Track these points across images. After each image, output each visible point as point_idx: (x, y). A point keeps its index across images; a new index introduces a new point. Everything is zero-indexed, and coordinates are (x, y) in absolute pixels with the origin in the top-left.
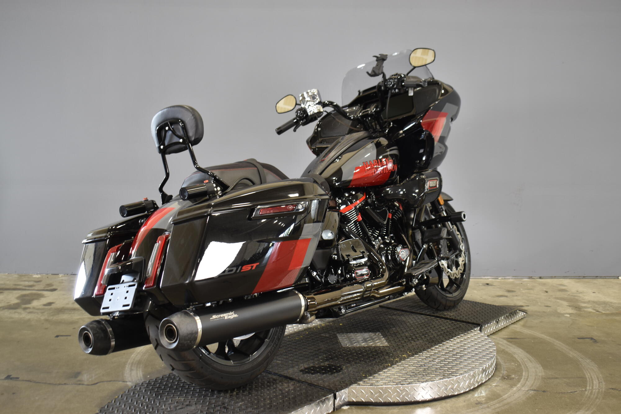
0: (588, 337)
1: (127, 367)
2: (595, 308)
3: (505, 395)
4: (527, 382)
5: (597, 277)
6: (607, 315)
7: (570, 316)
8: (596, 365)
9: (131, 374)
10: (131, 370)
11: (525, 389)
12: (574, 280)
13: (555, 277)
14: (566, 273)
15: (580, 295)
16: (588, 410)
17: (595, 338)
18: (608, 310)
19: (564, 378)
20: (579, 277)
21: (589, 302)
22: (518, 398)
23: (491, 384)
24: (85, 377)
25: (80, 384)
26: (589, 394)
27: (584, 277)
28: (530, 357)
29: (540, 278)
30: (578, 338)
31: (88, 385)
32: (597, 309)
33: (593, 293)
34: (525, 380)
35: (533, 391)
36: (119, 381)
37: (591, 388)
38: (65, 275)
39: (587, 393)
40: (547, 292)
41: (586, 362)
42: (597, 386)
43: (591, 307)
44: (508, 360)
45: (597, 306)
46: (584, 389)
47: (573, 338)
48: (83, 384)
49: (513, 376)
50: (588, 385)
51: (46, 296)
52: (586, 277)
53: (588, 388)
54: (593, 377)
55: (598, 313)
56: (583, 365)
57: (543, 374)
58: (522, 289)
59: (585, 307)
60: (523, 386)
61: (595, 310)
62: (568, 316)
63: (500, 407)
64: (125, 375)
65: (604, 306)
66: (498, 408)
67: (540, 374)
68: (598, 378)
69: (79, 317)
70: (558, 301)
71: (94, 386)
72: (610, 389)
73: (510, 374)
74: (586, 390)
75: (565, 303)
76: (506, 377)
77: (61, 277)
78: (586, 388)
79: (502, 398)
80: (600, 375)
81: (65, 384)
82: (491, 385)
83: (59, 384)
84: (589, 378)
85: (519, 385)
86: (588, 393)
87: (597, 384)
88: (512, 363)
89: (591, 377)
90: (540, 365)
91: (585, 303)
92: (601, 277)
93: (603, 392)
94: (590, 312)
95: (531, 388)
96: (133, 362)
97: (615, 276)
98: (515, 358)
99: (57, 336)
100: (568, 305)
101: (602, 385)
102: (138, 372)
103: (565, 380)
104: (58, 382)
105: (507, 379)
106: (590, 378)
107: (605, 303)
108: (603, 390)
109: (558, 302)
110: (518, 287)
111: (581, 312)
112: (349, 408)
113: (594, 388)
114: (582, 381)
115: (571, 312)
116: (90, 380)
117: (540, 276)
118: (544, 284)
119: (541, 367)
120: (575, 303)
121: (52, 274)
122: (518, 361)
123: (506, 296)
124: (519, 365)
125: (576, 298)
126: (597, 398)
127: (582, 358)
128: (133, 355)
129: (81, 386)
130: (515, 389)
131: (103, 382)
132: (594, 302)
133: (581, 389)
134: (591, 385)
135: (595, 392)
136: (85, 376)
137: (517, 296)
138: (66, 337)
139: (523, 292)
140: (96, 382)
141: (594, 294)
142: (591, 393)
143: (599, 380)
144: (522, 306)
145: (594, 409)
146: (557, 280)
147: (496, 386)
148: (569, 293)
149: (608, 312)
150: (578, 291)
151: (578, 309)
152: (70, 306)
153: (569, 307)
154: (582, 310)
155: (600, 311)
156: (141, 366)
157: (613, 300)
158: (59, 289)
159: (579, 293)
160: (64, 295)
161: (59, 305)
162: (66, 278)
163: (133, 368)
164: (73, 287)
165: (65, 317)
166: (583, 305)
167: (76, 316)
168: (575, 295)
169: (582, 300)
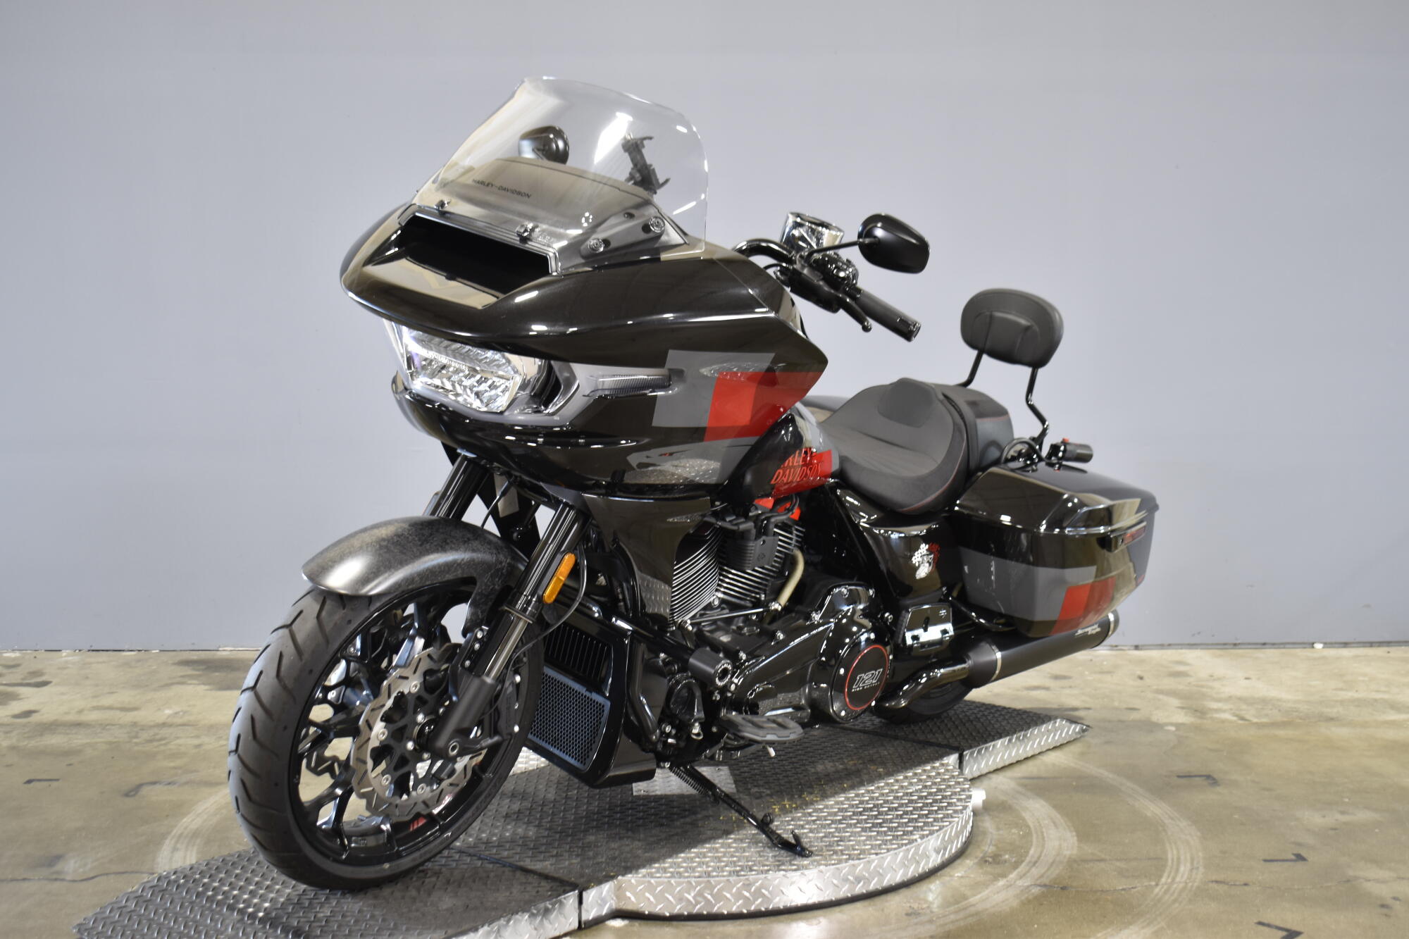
0: (1202, 774)
1: (168, 845)
2: (1238, 713)
3: (975, 895)
4: (1033, 869)
5: (1264, 644)
6: (1260, 726)
7: (1177, 730)
8: (1199, 834)
9: (171, 858)
10: (175, 849)
11: (1026, 882)
12: (1211, 651)
13: (1170, 645)
14: (1194, 635)
15: (1216, 685)
16: (1148, 925)
17: (1215, 776)
18: (1267, 715)
19: (1117, 860)
20: (1225, 644)
21: (1229, 699)
22: (1003, 902)
23: (952, 873)
24: (71, 866)
25: (56, 880)
26: (1161, 894)
27: (1235, 645)
28: (1059, 816)
29: (1137, 647)
30: (1179, 777)
31: (74, 881)
32: (1243, 713)
33: (1247, 679)
34: (1031, 865)
35: (1039, 888)
36: (142, 873)
37: (1169, 880)
38: (75, 651)
39: (1157, 890)
40: (1141, 678)
41: (1178, 826)
42: (1186, 876)
43: (1231, 709)
44: (1006, 824)
45: (1244, 707)
46: (1153, 883)
47: (1166, 776)
48: (63, 880)
49: (1007, 856)
50: (1166, 875)
51: (21, 697)
52: (1239, 644)
53: (1163, 880)
54: (1182, 858)
55: (1240, 722)
56: (1169, 833)
57: (1075, 852)
58: (1087, 673)
59: (1217, 711)
60: (1021, 878)
61: (1237, 716)
62: (1173, 729)
63: (957, 921)
64: (159, 860)
65: (1260, 707)
66: (952, 922)
67: (1067, 853)
68: (1192, 860)
69: (86, 740)
70: (1161, 697)
71: (85, 882)
72: (1212, 882)
73: (1002, 853)
74: (1157, 885)
75: (1175, 702)
76: (990, 860)
77: (66, 656)
78: (1159, 880)
79: (966, 902)
80: (1200, 854)
81: (24, 879)
82: (951, 876)
83: (12, 880)
84: (1173, 860)
85: (1013, 876)
86: (1160, 890)
87: (1187, 873)
88: (1014, 831)
89: (1179, 859)
90: (1074, 833)
91: (1219, 700)
92: (1273, 644)
93: (1194, 888)
94: (1223, 721)
95: (1038, 882)
96: (182, 834)
97: (1306, 641)
98: (1024, 820)
99: (29, 782)
100: (1179, 705)
101: (1197, 874)
102: (188, 853)
103: (1118, 864)
104: (10, 877)
105: (990, 863)
106: (1175, 860)
107: (1265, 701)
108: (1196, 884)
109: (1159, 700)
110: (1080, 668)
111: (1205, 721)
112: (626, 926)
113: (1178, 879)
114: (1157, 865)
115: (1180, 721)
116: (81, 870)
117: (1136, 644)
118: (1141, 661)
119: (1075, 838)
120: (1194, 702)
121: (47, 651)
122: (1028, 827)
123: (1047, 689)
124: (1029, 834)
125: (1204, 690)
126: (1175, 901)
127: (1172, 819)
128: (185, 820)
129: (57, 884)
130: (1002, 882)
131: (107, 874)
132: (1240, 699)
133: (1146, 884)
134: (1172, 874)
135: (1176, 888)
136: (72, 862)
137: (1070, 687)
138: (48, 783)
139: (1090, 678)
140: (92, 875)
141: (1247, 681)
142: (1166, 892)
143: (1192, 863)
144: (1075, 709)
145: (1163, 924)
146: (1174, 651)
147: (962, 877)
148: (1190, 680)
149: (1265, 720)
150: (1212, 676)
151: (1199, 714)
152: (72, 717)
153: (1180, 710)
154: (1208, 716)
155: (1247, 717)
156: (198, 841)
157: (1284, 695)
158: (55, 681)
159: (1214, 680)
160: (63, 694)
161: (47, 715)
162: (76, 658)
163: (179, 846)
164: (87, 678)
165: (55, 740)
166: (1215, 705)
167: (79, 739)
168: (1203, 683)
169: (1215, 696)
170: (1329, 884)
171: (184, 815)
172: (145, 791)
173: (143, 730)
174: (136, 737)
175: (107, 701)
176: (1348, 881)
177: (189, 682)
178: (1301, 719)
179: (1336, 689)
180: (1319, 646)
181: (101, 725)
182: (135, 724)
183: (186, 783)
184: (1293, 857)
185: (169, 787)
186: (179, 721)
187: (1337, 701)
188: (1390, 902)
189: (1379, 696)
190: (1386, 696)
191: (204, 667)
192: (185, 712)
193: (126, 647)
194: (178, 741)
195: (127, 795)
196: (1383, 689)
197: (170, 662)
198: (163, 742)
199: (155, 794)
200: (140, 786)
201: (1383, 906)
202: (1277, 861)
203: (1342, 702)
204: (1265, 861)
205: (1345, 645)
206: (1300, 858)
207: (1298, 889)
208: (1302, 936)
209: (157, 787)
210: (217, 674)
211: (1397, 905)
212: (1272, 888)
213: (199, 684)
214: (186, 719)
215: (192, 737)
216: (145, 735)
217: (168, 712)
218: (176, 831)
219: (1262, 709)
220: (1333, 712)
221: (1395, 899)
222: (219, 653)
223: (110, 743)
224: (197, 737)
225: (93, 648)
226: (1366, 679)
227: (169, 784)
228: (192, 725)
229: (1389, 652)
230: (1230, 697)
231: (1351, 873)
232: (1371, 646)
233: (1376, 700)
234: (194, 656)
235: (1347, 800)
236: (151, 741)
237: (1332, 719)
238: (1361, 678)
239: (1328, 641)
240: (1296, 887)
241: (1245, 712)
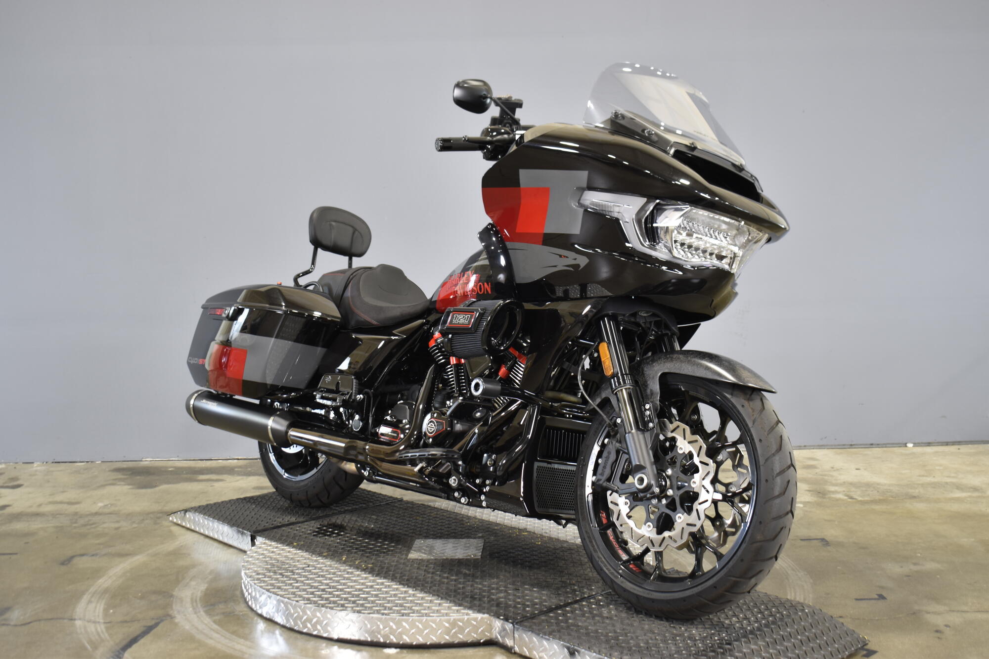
0: (818, 538)
1: (86, 598)
2: (848, 493)
5: (872, 444)
6: (863, 503)
8: (811, 581)
9: (86, 608)
10: (90, 602)
12: (834, 450)
14: (822, 439)
15: (835, 474)
17: (826, 539)
18: (869, 495)
20: (844, 445)
21: (844, 484)
24: (15, 615)
25: (3, 625)
27: (851, 445)
30: (802, 540)
31: (16, 626)
32: (852, 494)
33: (857, 469)
36: (64, 619)
38: (43, 463)
41: (797, 575)
43: (844, 491)
45: (853, 489)
48: (8, 625)
51: (1, 495)
52: (854, 445)
55: (849, 500)
56: (791, 581)
59: (834, 492)
61: (847, 496)
62: (801, 505)
64: (78, 610)
65: (864, 489)
69: (40, 526)
71: (23, 627)
75: (805, 487)
77: (36, 467)
80: (811, 596)
91: (836, 485)
92: (878, 444)
94: (837, 500)
96: (96, 591)
97: (901, 442)
100: (808, 489)
102: (98, 605)
107: (868, 485)
111: (825, 500)
112: (397, 653)
115: (807, 500)
116: (22, 618)
120: (818, 487)
121: (24, 463)
125: (826, 478)
128: (100, 581)
129: (4, 628)
131: (40, 620)
132: (851, 484)
136: (16, 612)
138: (9, 556)
140: (29, 621)
141: (858, 471)
146: (808, 450)
148: (817, 471)
149: (866, 498)
150: (833, 468)
151: (821, 495)
152: (34, 509)
153: (807, 492)
154: (827, 496)
155: (855, 497)
156: (107, 596)
157: (882, 481)
158: (26, 484)
159: (834, 471)
160: (30, 493)
161: (16, 509)
162: (43, 468)
163: (93, 599)
164: (48, 482)
165: (19, 526)
166: (832, 489)
167: (35, 525)
168: (826, 473)
169: (834, 482)
170: (901, 616)
171: (100, 577)
172: (76, 561)
173: (81, 517)
174: (76, 523)
175: (59, 498)
176: (914, 613)
177: (118, 483)
178: (892, 497)
179: (920, 476)
180: (910, 445)
181: (53, 514)
182: (76, 514)
183: (105, 555)
184: (876, 597)
185: (94, 558)
186: (106, 510)
187: (919, 484)
188: (942, 628)
189: (949, 480)
190: (954, 480)
191: (130, 473)
192: (112, 505)
193: (78, 460)
194: (105, 525)
195: (63, 564)
196: (953, 475)
197: (107, 470)
198: (93, 526)
199: (82, 563)
200: (72, 557)
201: (937, 631)
202: (865, 599)
203: (922, 485)
204: (857, 599)
205: (929, 444)
206: (881, 597)
207: (878, 620)
208: (877, 654)
209: (85, 558)
210: (138, 477)
211: (947, 631)
212: (858, 619)
213: (125, 485)
214: (113, 509)
215: (114, 522)
216: (82, 521)
217: (100, 504)
218: (92, 589)
219: (866, 490)
220: (915, 492)
221: (946, 626)
222: (142, 463)
223: (57, 527)
224: (118, 522)
225: (55, 461)
226: (941, 468)
227: (93, 555)
228: (116, 514)
229: (959, 449)
230: (844, 482)
231: (916, 607)
232: (947, 445)
233: (947, 483)
234: (125, 465)
235: (919, 555)
236: (85, 525)
237: (914, 497)
238: (937, 468)
239: (916, 442)
240: (877, 618)
241: (853, 493)
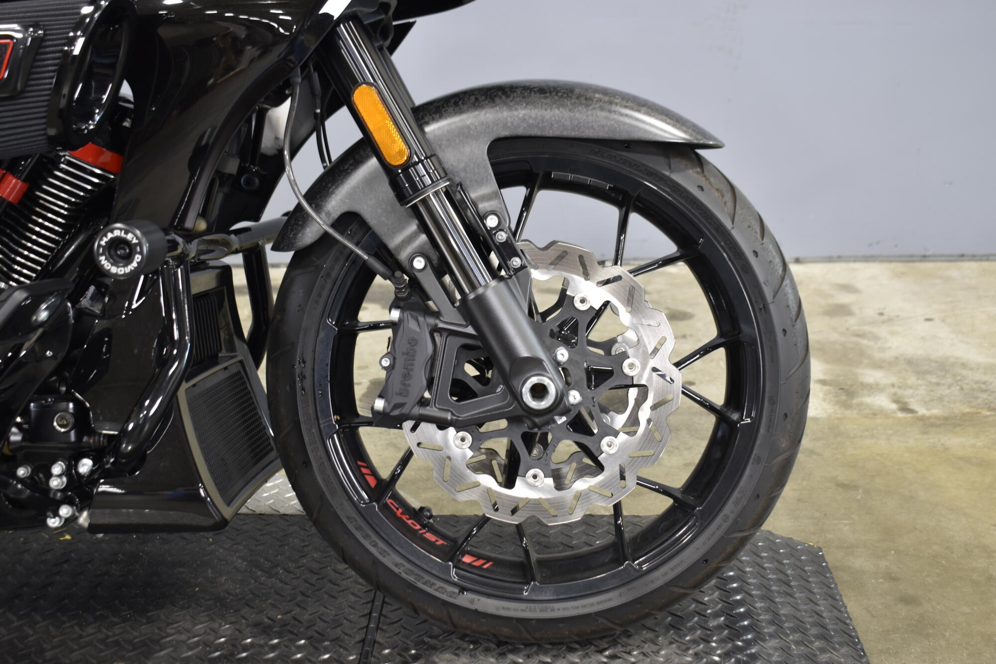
2: (900, 393)
5: (962, 256)
6: (925, 426)
15: (882, 331)
18: (940, 400)
21: (894, 364)
27: (924, 256)
32: (908, 397)
43: (892, 387)
45: (911, 381)
52: (929, 256)
55: (900, 415)
59: (871, 389)
61: (898, 402)
65: (934, 380)
91: (878, 366)
94: (875, 413)
100: (821, 377)
107: (944, 367)
111: (848, 413)
125: (864, 342)
148: (851, 321)
149: (935, 412)
150: (881, 314)
151: (844, 398)
154: (855, 401)
155: (914, 406)
159: (883, 323)
168: (867, 328)
169: (877, 355)
219: (938, 384)
230: (897, 360)
241: (909, 392)
